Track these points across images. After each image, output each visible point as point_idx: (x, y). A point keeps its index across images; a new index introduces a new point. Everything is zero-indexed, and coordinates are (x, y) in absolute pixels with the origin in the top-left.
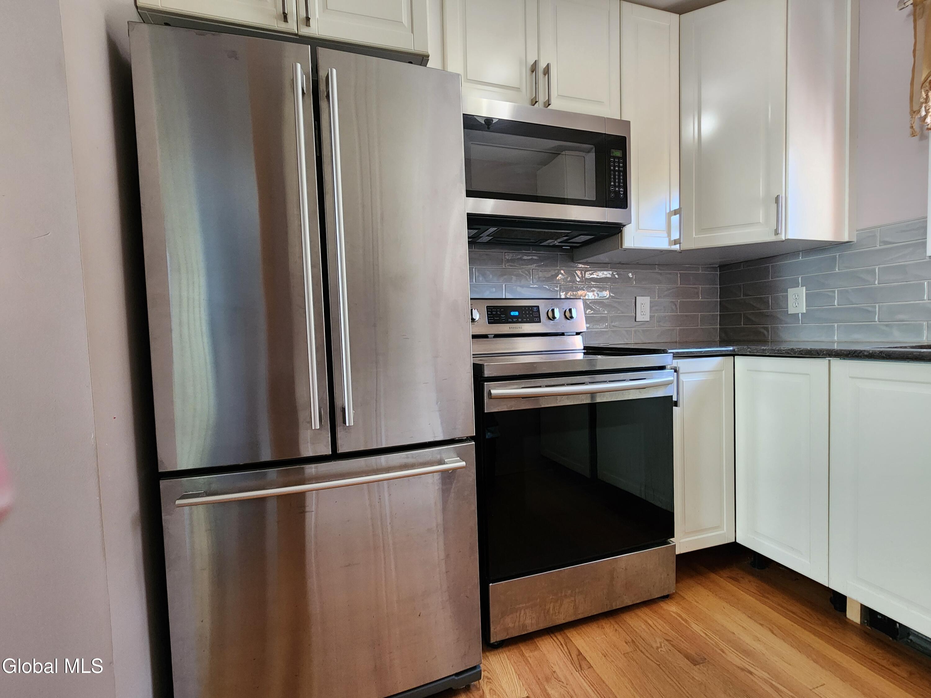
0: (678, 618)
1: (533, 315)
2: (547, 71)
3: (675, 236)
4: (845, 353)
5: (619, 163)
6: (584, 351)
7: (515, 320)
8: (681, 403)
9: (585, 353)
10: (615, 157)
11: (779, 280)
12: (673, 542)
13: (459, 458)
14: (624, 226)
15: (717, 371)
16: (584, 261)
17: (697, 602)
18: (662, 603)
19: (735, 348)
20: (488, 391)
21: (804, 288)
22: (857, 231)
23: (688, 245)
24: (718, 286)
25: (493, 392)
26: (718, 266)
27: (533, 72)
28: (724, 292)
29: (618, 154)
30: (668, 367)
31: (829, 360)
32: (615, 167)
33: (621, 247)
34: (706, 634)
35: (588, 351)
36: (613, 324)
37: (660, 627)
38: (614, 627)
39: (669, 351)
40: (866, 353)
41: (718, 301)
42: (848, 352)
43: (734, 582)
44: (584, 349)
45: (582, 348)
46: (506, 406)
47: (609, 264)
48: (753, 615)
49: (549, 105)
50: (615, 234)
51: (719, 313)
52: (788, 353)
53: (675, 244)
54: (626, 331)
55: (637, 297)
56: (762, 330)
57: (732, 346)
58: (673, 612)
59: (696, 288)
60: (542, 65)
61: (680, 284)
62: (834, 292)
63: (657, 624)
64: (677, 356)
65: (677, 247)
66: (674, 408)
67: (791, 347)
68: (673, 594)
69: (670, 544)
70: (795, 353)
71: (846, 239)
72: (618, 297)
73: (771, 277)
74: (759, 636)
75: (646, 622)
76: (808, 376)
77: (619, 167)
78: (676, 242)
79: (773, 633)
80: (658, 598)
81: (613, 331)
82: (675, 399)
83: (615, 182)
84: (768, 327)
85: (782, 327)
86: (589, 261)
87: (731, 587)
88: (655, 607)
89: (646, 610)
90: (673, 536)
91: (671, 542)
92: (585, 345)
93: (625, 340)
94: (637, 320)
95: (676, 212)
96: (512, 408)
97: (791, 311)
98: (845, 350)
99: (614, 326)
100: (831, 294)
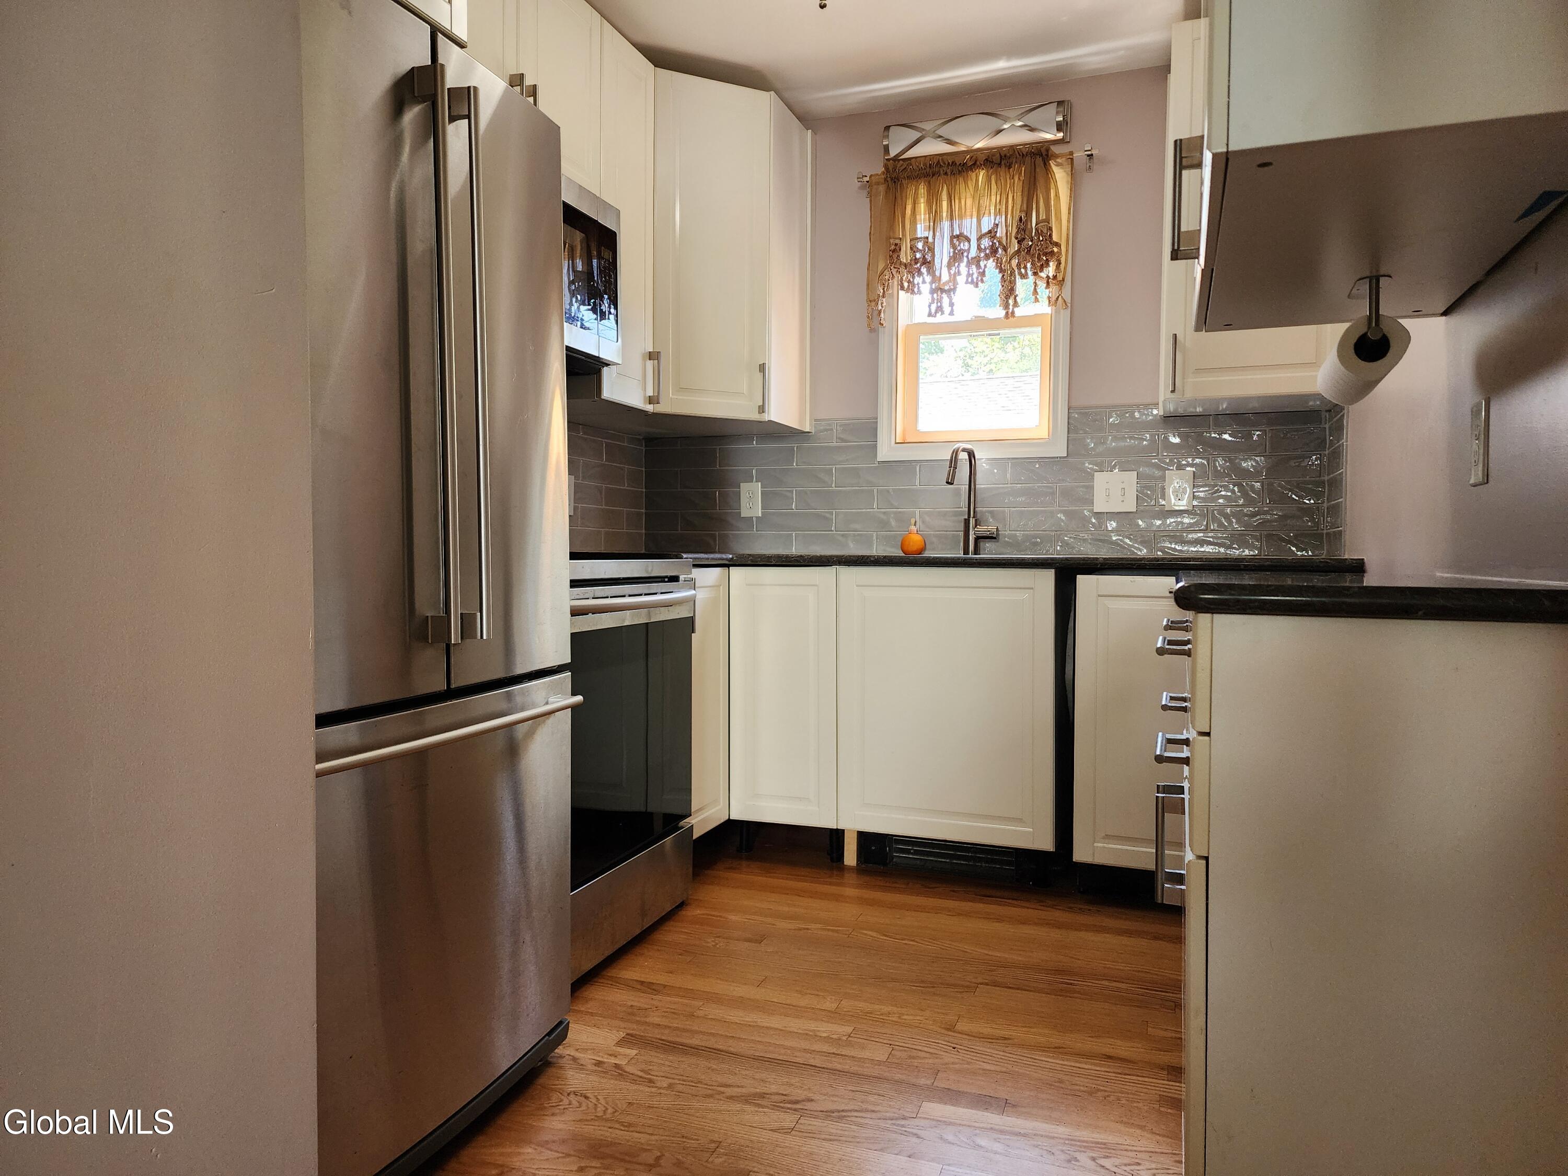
2: (533, 92)
3: (651, 391)
4: (854, 559)
11: (728, 470)
12: (690, 822)
15: (716, 587)
21: (760, 483)
22: (817, 420)
23: (663, 408)
24: (644, 469)
26: (643, 439)
28: (651, 478)
29: (608, 255)
31: (836, 569)
33: (600, 395)
40: (872, 559)
41: (643, 492)
42: (857, 558)
50: (594, 375)
51: (644, 510)
59: (621, 469)
60: (528, 81)
61: (606, 460)
62: (792, 492)
65: (650, 408)
68: (688, 898)
70: (804, 561)
71: (807, 430)
73: (718, 464)
76: (816, 587)
78: (651, 400)
84: (715, 534)
85: (732, 534)
90: (690, 816)
91: (688, 823)
97: (745, 513)
98: (854, 556)
100: (789, 494)
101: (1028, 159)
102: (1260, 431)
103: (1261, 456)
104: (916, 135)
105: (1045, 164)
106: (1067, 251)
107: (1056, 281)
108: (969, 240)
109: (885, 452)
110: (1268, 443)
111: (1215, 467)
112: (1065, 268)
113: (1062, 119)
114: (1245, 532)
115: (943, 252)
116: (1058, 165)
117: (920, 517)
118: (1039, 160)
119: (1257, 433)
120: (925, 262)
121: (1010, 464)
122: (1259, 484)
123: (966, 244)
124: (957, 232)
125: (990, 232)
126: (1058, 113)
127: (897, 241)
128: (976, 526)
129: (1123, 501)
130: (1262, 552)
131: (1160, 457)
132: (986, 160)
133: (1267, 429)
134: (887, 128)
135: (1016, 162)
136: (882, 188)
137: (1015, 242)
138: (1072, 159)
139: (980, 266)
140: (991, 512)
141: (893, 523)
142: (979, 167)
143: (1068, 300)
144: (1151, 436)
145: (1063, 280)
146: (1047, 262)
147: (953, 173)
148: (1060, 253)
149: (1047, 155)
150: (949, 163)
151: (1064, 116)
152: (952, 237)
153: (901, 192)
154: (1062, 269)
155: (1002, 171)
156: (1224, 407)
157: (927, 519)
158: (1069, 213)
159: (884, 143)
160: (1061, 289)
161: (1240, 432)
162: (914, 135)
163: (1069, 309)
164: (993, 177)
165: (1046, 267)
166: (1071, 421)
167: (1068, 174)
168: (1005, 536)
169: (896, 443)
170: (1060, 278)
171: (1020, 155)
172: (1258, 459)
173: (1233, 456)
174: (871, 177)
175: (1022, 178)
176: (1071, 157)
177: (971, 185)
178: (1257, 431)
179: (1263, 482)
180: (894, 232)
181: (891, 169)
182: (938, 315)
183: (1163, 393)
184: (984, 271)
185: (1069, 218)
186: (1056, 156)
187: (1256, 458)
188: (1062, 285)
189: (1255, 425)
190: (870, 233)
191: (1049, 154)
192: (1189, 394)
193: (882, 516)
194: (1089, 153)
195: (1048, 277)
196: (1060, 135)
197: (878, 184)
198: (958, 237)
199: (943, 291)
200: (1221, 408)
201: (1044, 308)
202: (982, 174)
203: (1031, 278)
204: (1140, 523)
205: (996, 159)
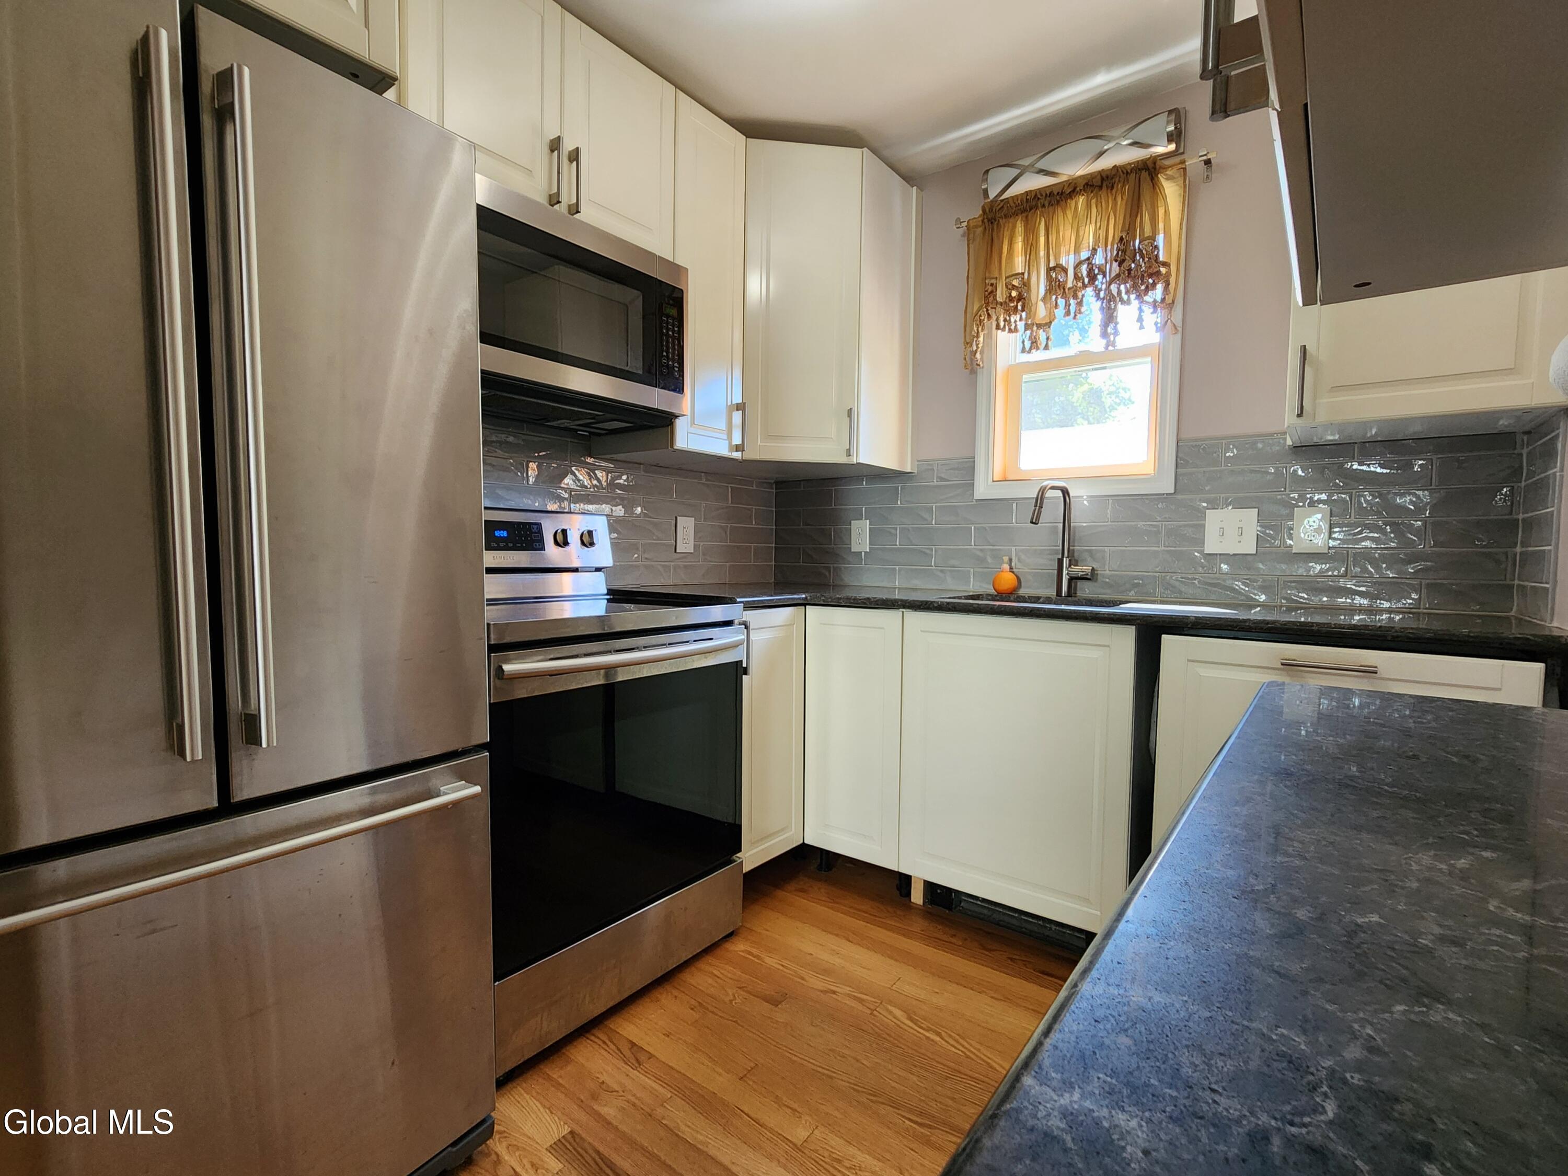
0: (748, 956)
1: (531, 538)
2: (575, 156)
3: (737, 440)
4: (918, 604)
5: (673, 326)
6: (608, 597)
7: (502, 545)
8: (750, 670)
9: (609, 601)
10: (668, 316)
11: (841, 509)
12: (740, 858)
13: (464, 782)
14: (677, 417)
15: (789, 625)
16: (608, 456)
17: (767, 930)
18: (727, 943)
19: (807, 595)
20: (496, 665)
21: (868, 521)
22: (918, 461)
23: (751, 454)
24: (774, 509)
25: (507, 667)
26: (775, 483)
27: (552, 151)
28: (781, 518)
29: (674, 312)
30: (736, 622)
31: (903, 612)
32: (668, 330)
33: (672, 446)
34: (783, 966)
35: (616, 597)
36: (646, 556)
37: (729, 975)
38: (672, 994)
39: (738, 600)
41: (773, 529)
42: (921, 603)
43: (801, 894)
44: (607, 594)
45: (605, 592)
46: (524, 691)
47: (641, 464)
48: (826, 926)
49: (578, 212)
50: (663, 427)
51: (774, 545)
52: (865, 603)
53: (737, 451)
54: (663, 566)
55: (679, 518)
56: (824, 571)
57: (804, 593)
58: (743, 951)
59: (749, 509)
60: (568, 146)
61: (732, 503)
62: (896, 529)
63: (726, 973)
64: (749, 607)
65: (737, 455)
66: (744, 677)
67: (868, 596)
68: (738, 929)
69: (735, 861)
70: (871, 603)
71: (909, 470)
72: (652, 516)
74: (835, 948)
75: (712, 973)
76: (884, 630)
77: (673, 331)
78: (738, 448)
79: (849, 941)
80: (719, 940)
81: (646, 567)
82: (744, 665)
83: (667, 352)
84: (830, 567)
85: (845, 567)
86: (618, 459)
87: (801, 901)
88: (719, 952)
89: (709, 959)
90: (740, 851)
91: (737, 859)
92: (609, 587)
93: (662, 580)
94: (678, 551)
95: (740, 407)
96: (534, 692)
97: (854, 548)
98: (917, 601)
99: (646, 559)
100: (893, 531)
101: (1133, 176)
102: (1423, 460)
103: (1423, 490)
104: (1014, 172)
105: (1152, 179)
106: (1178, 270)
107: (1167, 304)
108: (1065, 271)
109: (983, 489)
110: (1434, 476)
111: (1360, 503)
112: (1175, 289)
113: (1173, 128)
114: (1399, 580)
115: (1039, 286)
116: (1169, 178)
117: (1016, 555)
118: (1145, 174)
119: (1421, 462)
120: (1020, 298)
121: (1111, 501)
122: (1420, 523)
123: (1063, 274)
124: (1052, 265)
125: (1088, 259)
126: (1168, 123)
127: (993, 281)
128: (1070, 566)
129: (1240, 542)
130: (1422, 603)
131: (1287, 492)
132: (1087, 184)
133: (1434, 457)
134: (987, 172)
135: (1119, 181)
136: (979, 230)
137: (1115, 265)
138: (1185, 169)
139: (1077, 296)
140: (1090, 551)
141: (989, 560)
142: (1079, 193)
143: (1179, 323)
144: (1276, 469)
145: (1173, 302)
146: (1154, 285)
147: (1050, 204)
148: (1168, 274)
149: (1155, 168)
150: (1046, 194)
151: (1175, 125)
152: (1049, 270)
153: (999, 231)
154: (1172, 291)
155: (1103, 193)
156: (1373, 433)
157: (1023, 557)
158: (1181, 228)
159: (983, 187)
160: (1170, 313)
161: (1395, 462)
162: (1013, 172)
163: (1179, 336)
164: (1094, 201)
165: (1152, 290)
166: (1180, 455)
167: (1181, 187)
168: (1103, 576)
169: (993, 481)
170: (1169, 300)
171: (1123, 173)
172: (1420, 493)
173: (1384, 491)
174: (968, 222)
175: (1125, 197)
176: (1184, 166)
177: (1070, 214)
178: (1420, 460)
179: (1426, 521)
180: (990, 272)
181: (987, 210)
182: (1033, 351)
183: (1289, 418)
184: (1082, 300)
185: (1180, 234)
186: (1166, 168)
187: (1417, 492)
188: (1171, 308)
189: (1418, 453)
190: (968, 276)
191: (1158, 167)
192: (1322, 417)
193: (980, 554)
194: (1205, 158)
195: (1155, 301)
196: (1172, 147)
197: (976, 227)
198: (1054, 269)
199: (1039, 326)
200: (1369, 435)
201: (1150, 336)
202: (1081, 200)
203: (1135, 303)
204: (1261, 566)
205: (1097, 181)
